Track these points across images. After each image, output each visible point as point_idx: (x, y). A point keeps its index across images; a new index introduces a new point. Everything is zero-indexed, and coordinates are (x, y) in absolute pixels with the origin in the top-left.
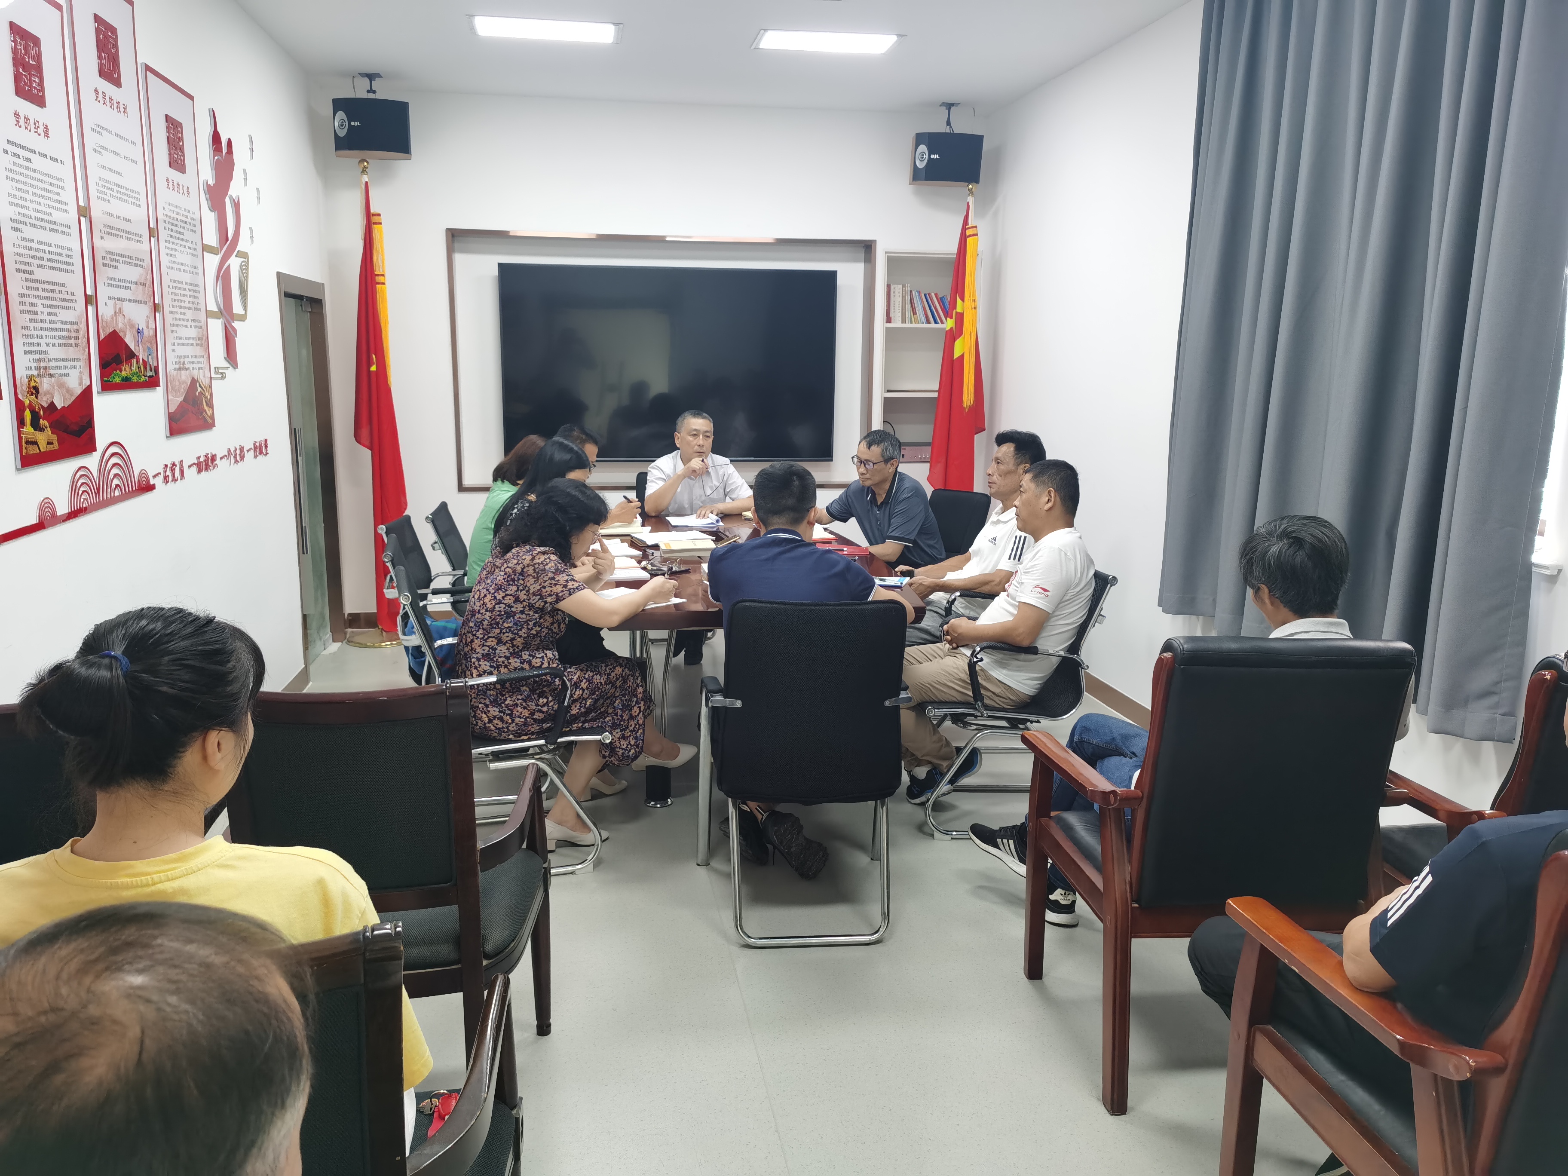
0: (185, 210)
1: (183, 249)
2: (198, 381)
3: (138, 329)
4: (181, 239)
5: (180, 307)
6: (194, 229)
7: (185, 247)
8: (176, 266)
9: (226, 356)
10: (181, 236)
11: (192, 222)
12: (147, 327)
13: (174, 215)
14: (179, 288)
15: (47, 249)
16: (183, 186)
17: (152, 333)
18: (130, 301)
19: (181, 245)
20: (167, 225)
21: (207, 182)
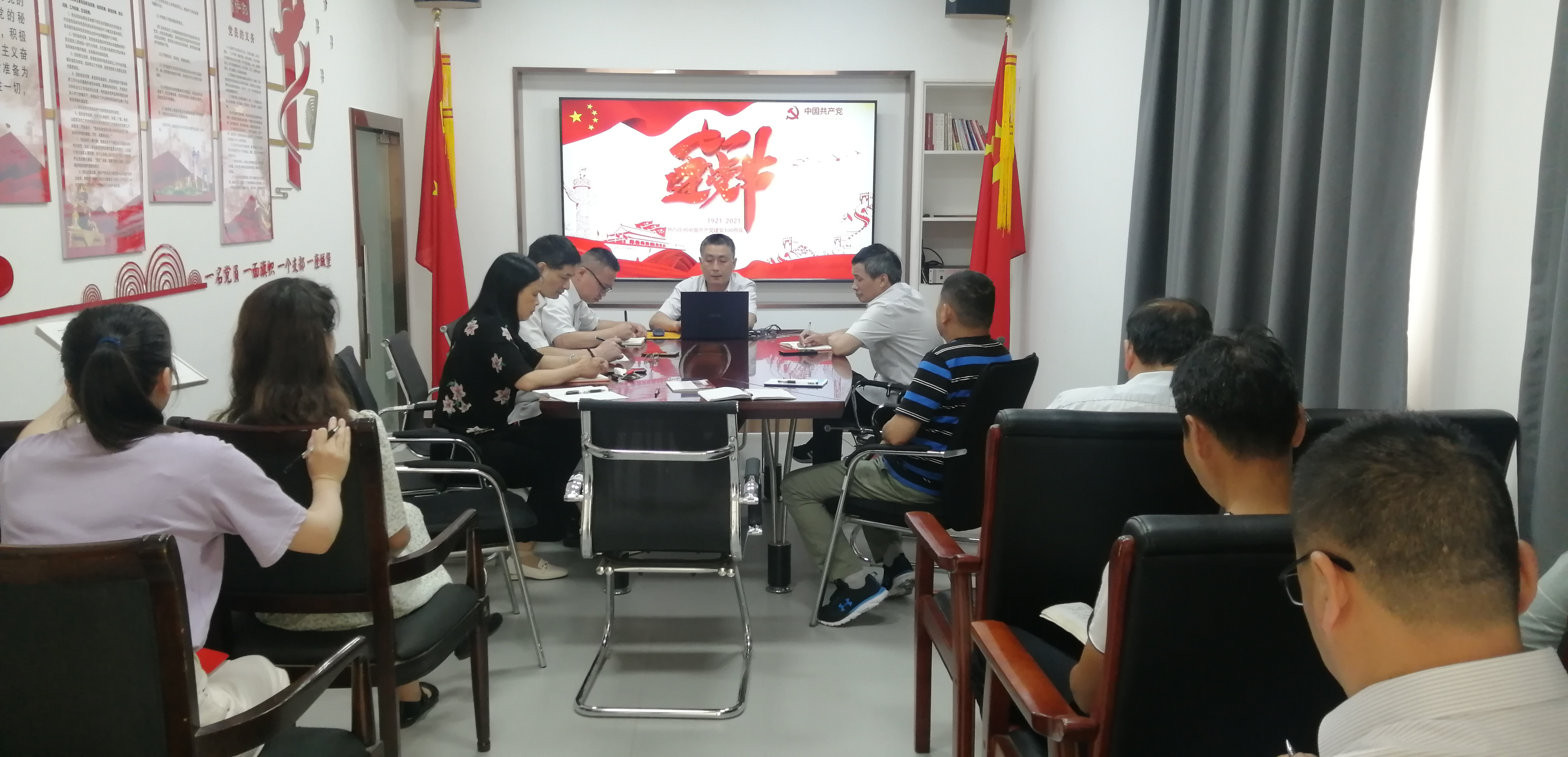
0: (249, 53)
1: (244, 86)
2: (257, 199)
3: (194, 152)
4: (244, 78)
5: (239, 135)
6: (258, 69)
7: (247, 84)
8: (236, 100)
9: (288, 179)
10: (244, 75)
11: (256, 64)
12: (204, 150)
13: (237, 58)
14: (239, 119)
15: (101, 83)
16: (247, 34)
17: (208, 155)
18: (186, 128)
19: (242, 83)
20: (228, 67)
21: (274, 29)
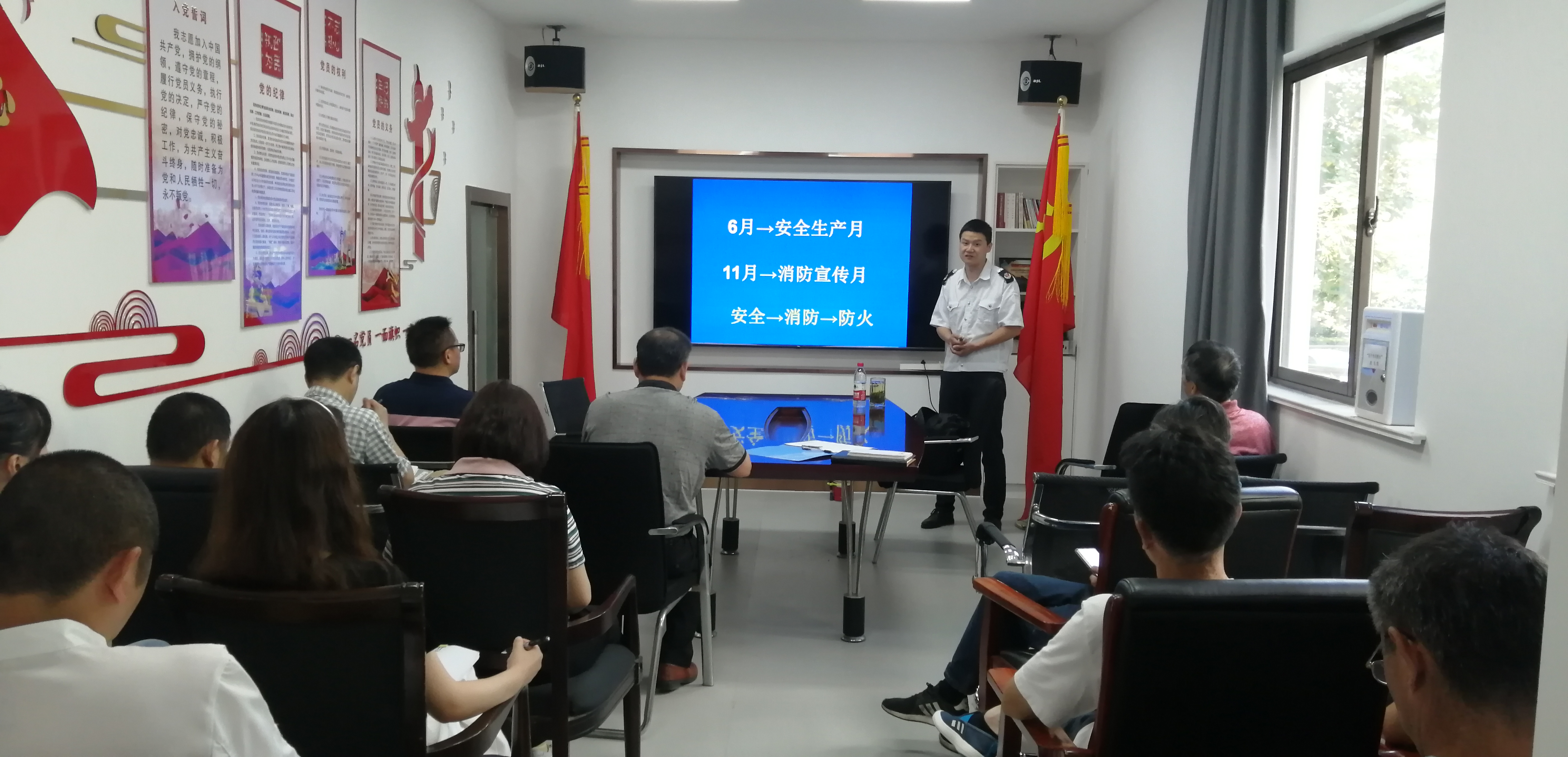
0: (387, 142)
1: (382, 171)
2: (388, 271)
3: (342, 231)
4: (382, 164)
5: (377, 215)
6: (394, 155)
7: (385, 169)
8: (376, 184)
9: (414, 252)
10: (382, 162)
12: (349, 229)
13: (378, 146)
14: (377, 201)
15: (276, 175)
16: (387, 125)
17: (352, 234)
18: (336, 210)
19: (381, 169)
20: (371, 154)
21: (408, 119)
